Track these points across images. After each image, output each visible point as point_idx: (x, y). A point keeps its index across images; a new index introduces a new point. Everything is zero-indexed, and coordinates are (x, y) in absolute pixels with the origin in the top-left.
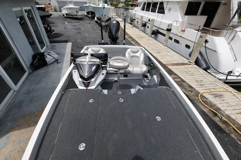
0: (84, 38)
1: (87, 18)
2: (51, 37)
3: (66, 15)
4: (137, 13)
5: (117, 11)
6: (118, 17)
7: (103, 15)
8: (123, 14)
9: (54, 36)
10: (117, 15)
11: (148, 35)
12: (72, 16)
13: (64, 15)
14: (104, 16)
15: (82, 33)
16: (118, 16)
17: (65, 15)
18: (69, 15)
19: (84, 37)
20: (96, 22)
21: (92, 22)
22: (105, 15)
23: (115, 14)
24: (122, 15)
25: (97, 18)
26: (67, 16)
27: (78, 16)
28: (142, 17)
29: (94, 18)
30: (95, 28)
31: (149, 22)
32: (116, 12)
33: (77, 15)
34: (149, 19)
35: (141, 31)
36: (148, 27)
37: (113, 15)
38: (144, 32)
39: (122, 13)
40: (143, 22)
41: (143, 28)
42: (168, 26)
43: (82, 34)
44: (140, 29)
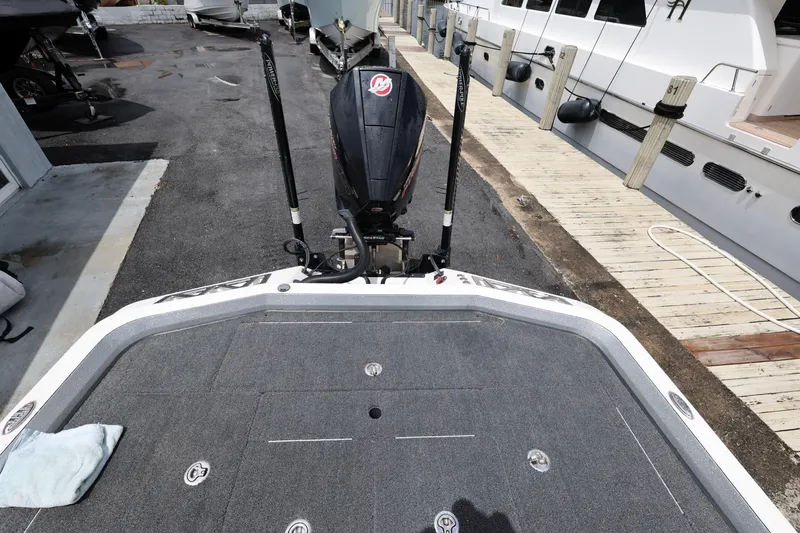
0: (238, 130)
1: (282, 30)
2: (85, 121)
3: (200, 15)
4: (483, 16)
5: (401, 9)
6: (403, 30)
7: (337, 21)
8: (422, 19)
9: (100, 117)
10: (401, 21)
11: (537, 118)
12: (220, 24)
13: (190, 17)
14: (342, 26)
15: (243, 101)
16: (404, 27)
17: (195, 17)
18: (209, 18)
19: (243, 125)
20: (314, 48)
21: (296, 49)
22: (347, 23)
23: (392, 20)
24: (419, 22)
25: (318, 33)
26: (203, 21)
27: (242, 23)
28: (509, 35)
29: (305, 31)
30: (306, 76)
31: (546, 61)
32: (395, 9)
33: (238, 20)
34: (548, 49)
35: (503, 95)
36: (540, 84)
37: (387, 24)
38: (517, 102)
39: (420, 15)
40: (515, 59)
41: (510, 84)
42: (673, 89)
43: (237, 106)
44: (496, 89)
